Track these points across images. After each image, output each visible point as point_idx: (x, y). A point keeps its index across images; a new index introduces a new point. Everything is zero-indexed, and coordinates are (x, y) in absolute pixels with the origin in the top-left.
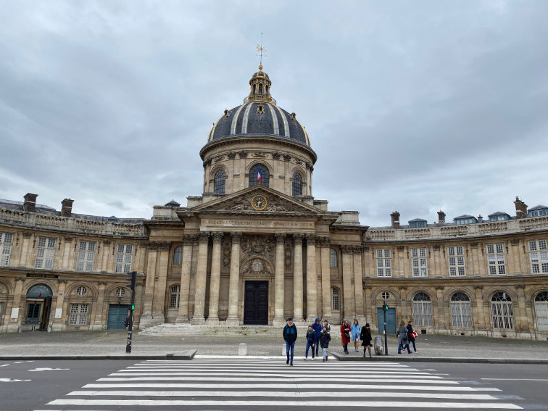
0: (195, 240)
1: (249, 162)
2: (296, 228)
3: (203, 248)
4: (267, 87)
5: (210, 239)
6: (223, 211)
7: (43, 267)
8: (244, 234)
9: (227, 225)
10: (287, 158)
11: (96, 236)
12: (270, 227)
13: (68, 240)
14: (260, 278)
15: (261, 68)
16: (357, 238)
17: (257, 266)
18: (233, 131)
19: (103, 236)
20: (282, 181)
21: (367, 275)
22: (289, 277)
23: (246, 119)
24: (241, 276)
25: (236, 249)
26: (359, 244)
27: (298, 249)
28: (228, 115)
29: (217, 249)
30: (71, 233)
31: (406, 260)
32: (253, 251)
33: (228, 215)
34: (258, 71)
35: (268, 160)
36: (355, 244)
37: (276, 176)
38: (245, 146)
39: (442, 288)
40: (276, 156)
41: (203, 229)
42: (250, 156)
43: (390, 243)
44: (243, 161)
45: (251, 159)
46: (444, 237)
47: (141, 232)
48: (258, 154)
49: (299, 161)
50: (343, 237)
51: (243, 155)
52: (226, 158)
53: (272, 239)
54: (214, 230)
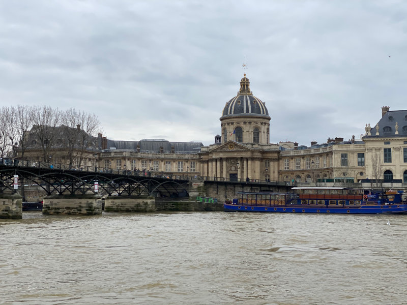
0: (212, 160)
1: (234, 126)
2: (244, 155)
3: (214, 163)
4: (247, 85)
5: (216, 160)
6: (219, 150)
7: (168, 171)
8: (227, 158)
9: (221, 155)
10: (250, 123)
11: (183, 159)
12: (235, 155)
13: (174, 161)
14: (234, 173)
15: (245, 75)
16: (276, 155)
17: (233, 169)
18: (229, 113)
19: (186, 159)
20: (248, 133)
21: (280, 169)
22: (242, 172)
23: (233, 108)
24: (227, 172)
25: (224, 163)
26: (277, 157)
27: (245, 162)
28: (228, 104)
29: (218, 163)
30: (175, 159)
31: (294, 163)
32: (231, 163)
33: (221, 152)
34: (244, 77)
35: (242, 125)
36: (275, 158)
37: (245, 131)
38: (233, 119)
39: (304, 174)
40: (245, 123)
41: (214, 157)
42: (235, 124)
43: (288, 156)
44: (232, 126)
45: (235, 125)
46: (305, 154)
47: (198, 157)
48: (238, 123)
49: (256, 123)
50: (271, 155)
51: (232, 123)
52: (227, 125)
53: (236, 159)
54: (217, 157)
